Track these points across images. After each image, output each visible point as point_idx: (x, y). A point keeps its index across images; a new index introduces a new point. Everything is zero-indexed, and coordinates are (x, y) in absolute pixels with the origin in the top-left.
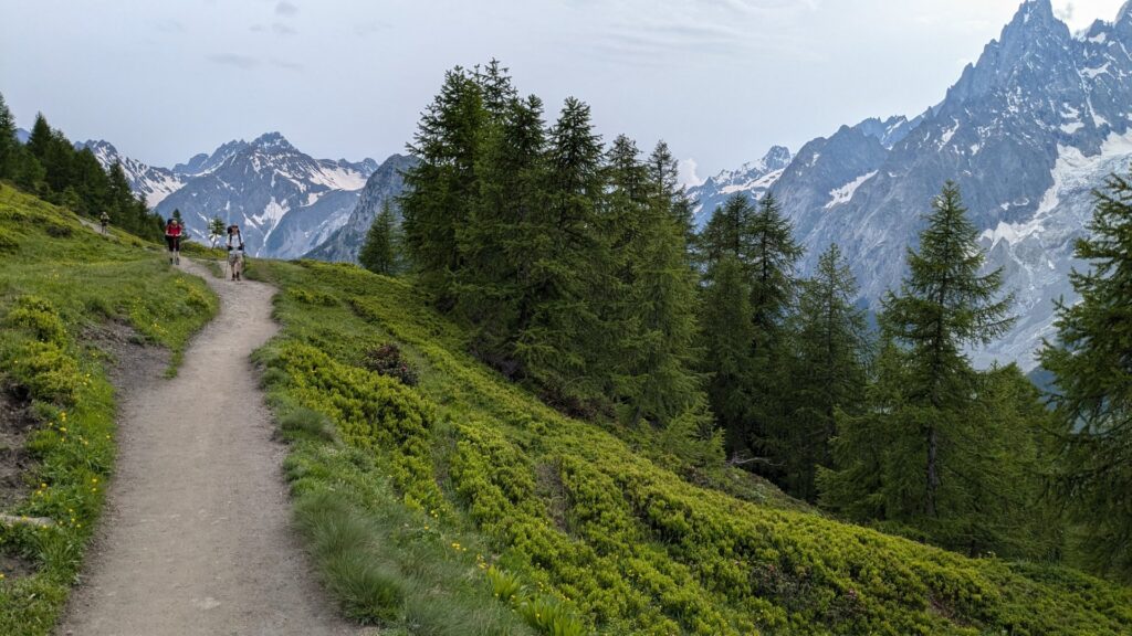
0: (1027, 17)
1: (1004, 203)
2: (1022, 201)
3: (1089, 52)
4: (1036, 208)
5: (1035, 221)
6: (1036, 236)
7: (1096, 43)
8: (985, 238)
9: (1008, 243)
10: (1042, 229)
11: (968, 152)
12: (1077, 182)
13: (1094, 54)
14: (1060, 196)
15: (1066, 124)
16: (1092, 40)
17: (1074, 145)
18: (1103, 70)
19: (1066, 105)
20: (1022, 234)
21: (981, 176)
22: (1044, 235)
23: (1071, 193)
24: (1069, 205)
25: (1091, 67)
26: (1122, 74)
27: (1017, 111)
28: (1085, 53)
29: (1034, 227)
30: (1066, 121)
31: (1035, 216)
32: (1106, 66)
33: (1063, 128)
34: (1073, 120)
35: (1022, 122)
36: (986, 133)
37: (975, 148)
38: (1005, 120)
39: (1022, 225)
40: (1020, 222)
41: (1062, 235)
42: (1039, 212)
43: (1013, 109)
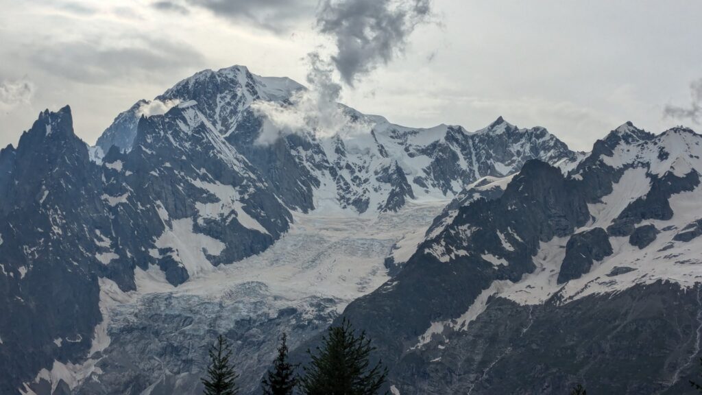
0: (49, 129)
1: (57, 338)
2: (75, 337)
3: (108, 178)
4: (89, 346)
5: (90, 361)
6: (95, 379)
7: (114, 170)
8: (42, 380)
9: (67, 386)
10: (100, 372)
11: (17, 274)
12: (126, 320)
13: (113, 181)
14: (110, 333)
15: (101, 253)
16: (109, 166)
17: (110, 277)
18: (124, 199)
19: (98, 232)
20: (80, 376)
21: (32, 305)
22: (105, 378)
23: (122, 330)
24: (123, 344)
25: (111, 195)
26: (140, 207)
27: (60, 232)
28: (104, 179)
29: (91, 368)
30: (101, 250)
31: (89, 356)
32: (126, 195)
33: (98, 256)
34: (106, 250)
35: (68, 245)
36: (32, 254)
37: (23, 271)
38: (53, 241)
39: (77, 365)
40: (76, 361)
41: (124, 380)
42: (93, 351)
43: (56, 230)
